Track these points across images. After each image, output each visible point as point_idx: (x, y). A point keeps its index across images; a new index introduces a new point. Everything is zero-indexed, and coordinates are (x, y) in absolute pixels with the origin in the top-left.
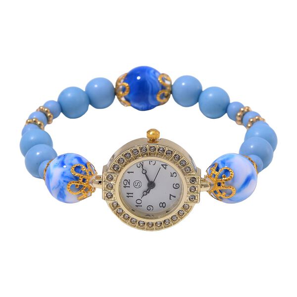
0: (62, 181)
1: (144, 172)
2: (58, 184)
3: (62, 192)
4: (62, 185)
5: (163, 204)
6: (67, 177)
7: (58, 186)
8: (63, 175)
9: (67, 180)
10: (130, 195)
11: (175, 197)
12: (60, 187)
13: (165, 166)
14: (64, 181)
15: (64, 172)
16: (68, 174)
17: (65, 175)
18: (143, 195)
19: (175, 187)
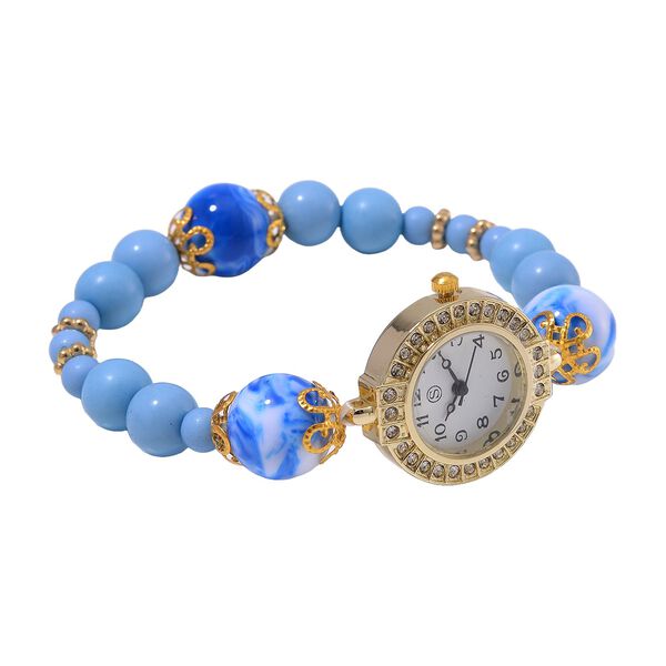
0: (288, 431)
1: (446, 364)
2: (281, 440)
3: (291, 456)
4: (290, 440)
5: (483, 421)
6: (296, 420)
7: (282, 446)
8: (286, 420)
9: (299, 427)
10: (423, 421)
11: (502, 399)
12: (287, 447)
13: (479, 342)
14: (294, 431)
15: (287, 414)
16: (296, 414)
17: (291, 418)
18: (449, 413)
19: (501, 378)
